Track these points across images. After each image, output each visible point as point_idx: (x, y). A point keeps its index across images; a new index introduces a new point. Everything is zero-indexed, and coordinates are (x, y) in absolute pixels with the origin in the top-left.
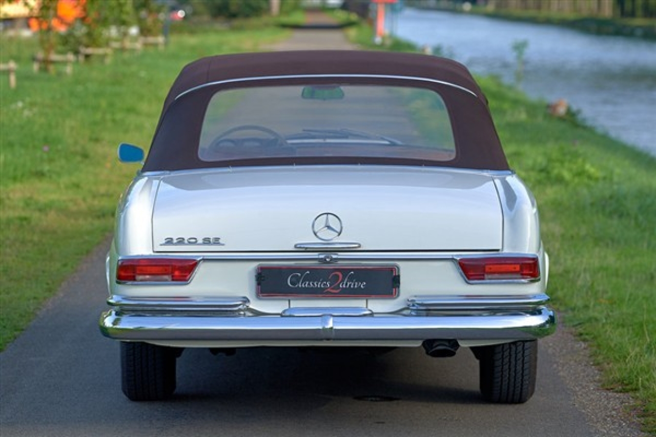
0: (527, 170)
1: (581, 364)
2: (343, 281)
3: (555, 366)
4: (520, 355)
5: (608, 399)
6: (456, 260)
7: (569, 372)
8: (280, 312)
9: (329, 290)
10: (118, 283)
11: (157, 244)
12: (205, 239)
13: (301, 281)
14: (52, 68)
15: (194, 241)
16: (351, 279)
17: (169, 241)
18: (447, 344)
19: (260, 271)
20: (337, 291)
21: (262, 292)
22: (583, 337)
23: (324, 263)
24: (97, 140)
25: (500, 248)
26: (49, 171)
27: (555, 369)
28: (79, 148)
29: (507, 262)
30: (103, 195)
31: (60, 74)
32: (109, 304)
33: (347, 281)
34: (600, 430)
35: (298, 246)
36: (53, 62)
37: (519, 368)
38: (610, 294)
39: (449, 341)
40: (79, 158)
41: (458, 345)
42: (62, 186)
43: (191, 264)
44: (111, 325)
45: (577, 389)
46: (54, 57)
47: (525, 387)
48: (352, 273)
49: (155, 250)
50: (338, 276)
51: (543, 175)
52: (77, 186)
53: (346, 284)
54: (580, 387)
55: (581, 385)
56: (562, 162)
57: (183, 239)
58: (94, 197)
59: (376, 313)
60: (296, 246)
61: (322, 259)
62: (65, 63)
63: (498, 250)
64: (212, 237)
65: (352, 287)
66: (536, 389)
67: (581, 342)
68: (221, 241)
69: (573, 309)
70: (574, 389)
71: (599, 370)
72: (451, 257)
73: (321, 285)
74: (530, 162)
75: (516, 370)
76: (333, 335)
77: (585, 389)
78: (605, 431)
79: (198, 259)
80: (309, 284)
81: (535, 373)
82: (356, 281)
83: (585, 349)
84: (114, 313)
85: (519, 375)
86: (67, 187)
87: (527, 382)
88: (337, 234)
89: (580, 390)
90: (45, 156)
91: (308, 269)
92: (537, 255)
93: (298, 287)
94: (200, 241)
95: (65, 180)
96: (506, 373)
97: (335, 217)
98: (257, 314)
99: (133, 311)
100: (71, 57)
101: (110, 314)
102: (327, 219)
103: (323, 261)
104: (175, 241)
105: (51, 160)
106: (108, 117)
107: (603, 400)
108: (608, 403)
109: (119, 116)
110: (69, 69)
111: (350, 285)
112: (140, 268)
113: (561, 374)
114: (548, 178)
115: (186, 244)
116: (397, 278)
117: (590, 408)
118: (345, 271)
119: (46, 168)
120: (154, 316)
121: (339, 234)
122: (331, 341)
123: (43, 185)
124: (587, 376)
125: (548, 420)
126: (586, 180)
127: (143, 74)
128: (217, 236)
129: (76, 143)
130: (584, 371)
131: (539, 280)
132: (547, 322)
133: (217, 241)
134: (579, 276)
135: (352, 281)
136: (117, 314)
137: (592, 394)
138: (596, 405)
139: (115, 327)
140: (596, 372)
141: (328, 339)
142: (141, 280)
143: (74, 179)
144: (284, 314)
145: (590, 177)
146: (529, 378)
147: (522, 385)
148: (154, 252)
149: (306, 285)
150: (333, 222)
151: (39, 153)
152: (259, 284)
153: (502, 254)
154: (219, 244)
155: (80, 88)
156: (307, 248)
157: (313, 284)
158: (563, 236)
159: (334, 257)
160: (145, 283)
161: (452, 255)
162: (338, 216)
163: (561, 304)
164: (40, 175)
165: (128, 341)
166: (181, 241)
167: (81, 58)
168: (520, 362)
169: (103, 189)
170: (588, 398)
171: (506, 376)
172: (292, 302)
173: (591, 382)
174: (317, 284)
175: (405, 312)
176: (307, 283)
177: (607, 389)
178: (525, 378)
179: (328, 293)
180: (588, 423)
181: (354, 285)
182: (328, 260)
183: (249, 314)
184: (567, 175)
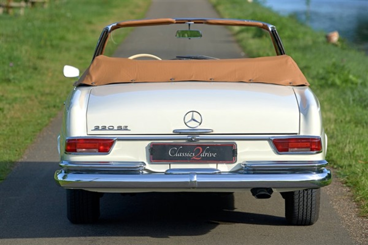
0: (313, 78)
1: (347, 201)
2: (202, 152)
3: (331, 202)
4: (309, 196)
5: (363, 223)
6: (271, 140)
7: (339, 206)
8: (164, 171)
9: (194, 158)
10: (66, 153)
11: (89, 130)
12: (118, 127)
13: (177, 153)
14: (11, 11)
15: (112, 128)
16: (207, 151)
17: (97, 128)
18: (266, 191)
19: (152, 147)
20: (200, 159)
21: (153, 159)
22: (348, 184)
23: (191, 141)
24: (42, 58)
25: (298, 132)
26: (14, 79)
27: (331, 204)
28: (31, 64)
29: (303, 141)
30: (47, 94)
31: (16, 16)
32: (61, 166)
33: (205, 153)
34: (358, 241)
35: (175, 131)
36: (11, 7)
37: (309, 204)
38: (365, 157)
39: (267, 189)
40: (31, 70)
41: (272, 191)
42: (22, 88)
43: (110, 142)
44: (62, 179)
45: (344, 216)
46: (13, 4)
47: (312, 215)
48: (208, 147)
49: (88, 134)
50: (199, 150)
51: (323, 82)
52: (31, 88)
53: (205, 155)
54: (346, 215)
55: (347, 214)
56: (334, 73)
57: (106, 127)
58: (42, 95)
59: (223, 172)
60: (174, 132)
61: (190, 139)
62: (19, 8)
63: (296, 134)
64: (123, 125)
65: (208, 156)
66: (320, 216)
67: (347, 188)
68: (128, 128)
69: (342, 167)
70: (342, 216)
71: (358, 205)
72: (268, 138)
73: (189, 155)
74: (314, 73)
75: (307, 205)
76: (197, 185)
77: (349, 216)
78: (361, 242)
79: (115, 139)
80: (182, 154)
81: (319, 207)
82: (210, 153)
83: (349, 191)
84: (63, 171)
85: (309, 208)
86: (25, 89)
87: (314, 212)
88: (199, 124)
89: (346, 217)
90: (10, 69)
91: (182, 145)
92: (321, 136)
93: (175, 156)
94: (116, 128)
95: (24, 84)
96: (301, 207)
97: (198, 114)
98: (150, 172)
99: (75, 170)
100: (23, 4)
101: (61, 172)
102: (193, 114)
103: (190, 140)
104: (100, 128)
105: (14, 72)
106: (48, 43)
107: (360, 223)
108: (364, 225)
109: (55, 42)
110: (22, 12)
111: (207, 155)
112: (79, 144)
113: (335, 207)
114: (326, 83)
115: (107, 130)
116: (236, 150)
117: (352, 228)
118: (204, 147)
119: (11, 76)
120: (88, 173)
121: (200, 124)
122: (196, 189)
123: (10, 87)
124: (351, 208)
125: (327, 235)
126: (350, 85)
127: (69, 15)
128: (126, 125)
129: (29, 60)
130: (349, 205)
131: (321, 152)
132: (326, 177)
133: (126, 128)
134: (346, 146)
135: (208, 153)
136: (65, 172)
137: (354, 219)
138: (356, 226)
139: (64, 180)
140: (356, 206)
141: (193, 188)
142: (80, 152)
143: (29, 84)
144: (167, 173)
145: (352, 83)
146: (316, 209)
147: (311, 214)
148: (88, 135)
149: (180, 155)
150: (197, 117)
151: (6, 67)
152: (151, 154)
153: (299, 136)
154: (127, 130)
155: (29, 24)
156: (180, 132)
157: (185, 155)
158: (336, 120)
159: (197, 138)
160: (82, 153)
161: (269, 137)
162: (200, 113)
163: (335, 164)
164: (8, 81)
165: (72, 188)
166: (104, 128)
167: (29, 5)
168: (309, 200)
169: (47, 90)
170: (350, 222)
171: (301, 209)
172: (171, 165)
173: (353, 212)
174: (187, 154)
175: (240, 171)
176: (181, 154)
177: (363, 217)
178: (313, 210)
179: (193, 160)
180: (351, 237)
181: (209, 155)
182: (193, 139)
183: (145, 172)
184: (338, 82)
